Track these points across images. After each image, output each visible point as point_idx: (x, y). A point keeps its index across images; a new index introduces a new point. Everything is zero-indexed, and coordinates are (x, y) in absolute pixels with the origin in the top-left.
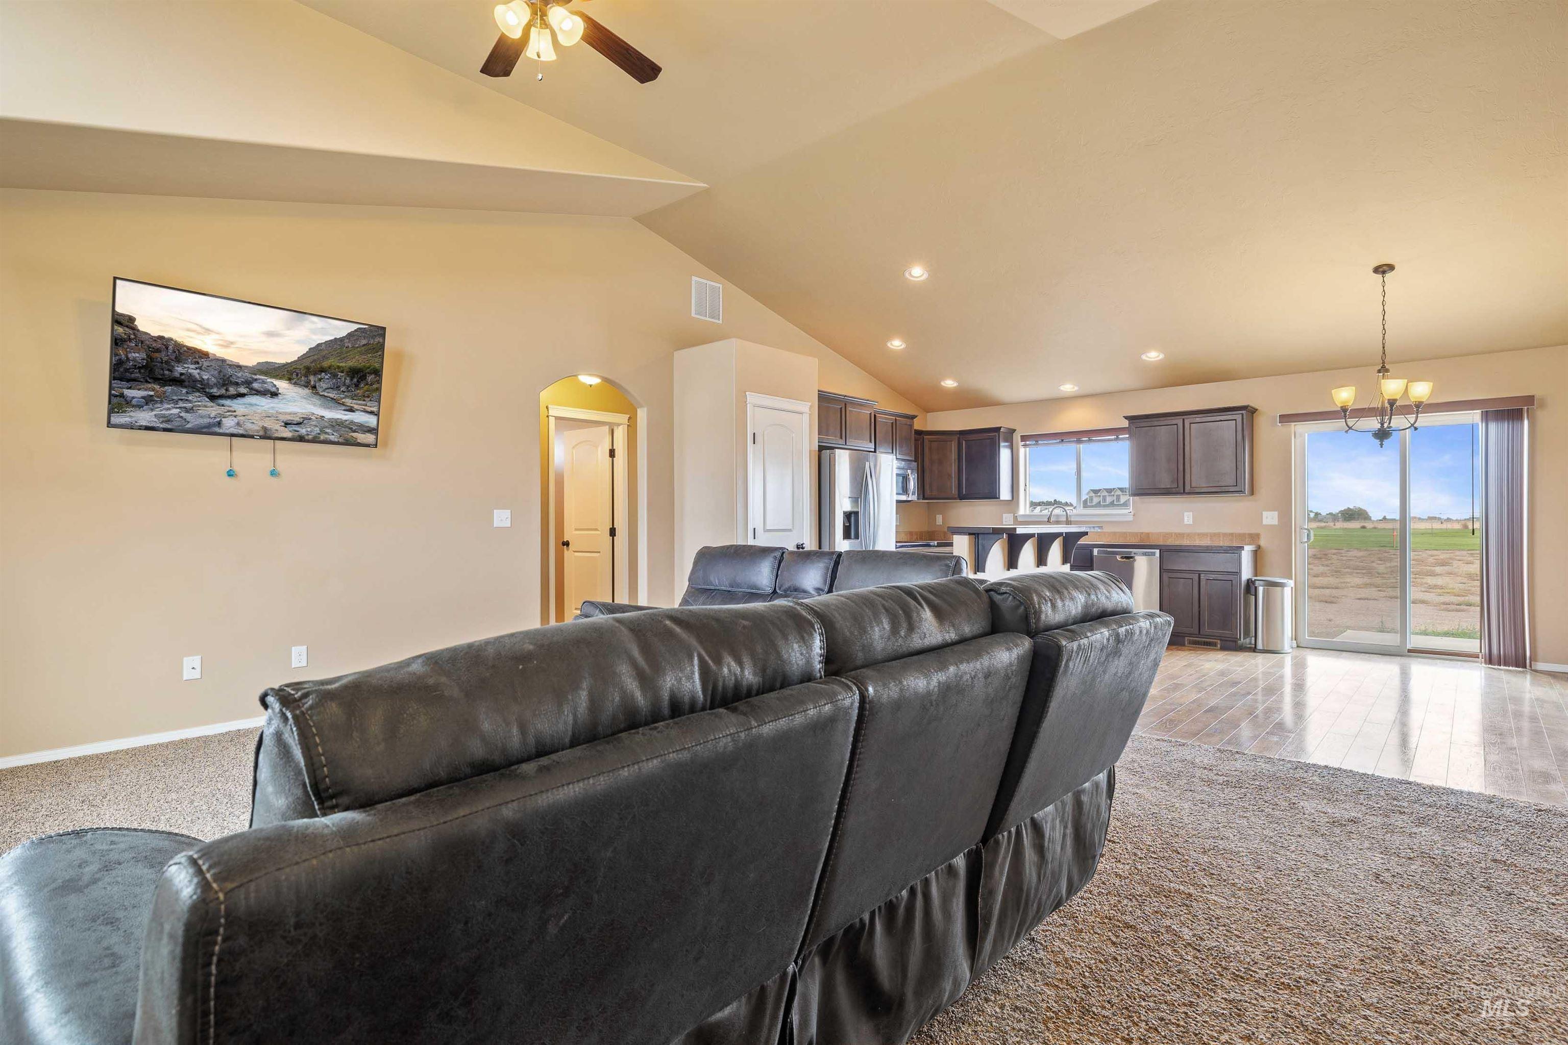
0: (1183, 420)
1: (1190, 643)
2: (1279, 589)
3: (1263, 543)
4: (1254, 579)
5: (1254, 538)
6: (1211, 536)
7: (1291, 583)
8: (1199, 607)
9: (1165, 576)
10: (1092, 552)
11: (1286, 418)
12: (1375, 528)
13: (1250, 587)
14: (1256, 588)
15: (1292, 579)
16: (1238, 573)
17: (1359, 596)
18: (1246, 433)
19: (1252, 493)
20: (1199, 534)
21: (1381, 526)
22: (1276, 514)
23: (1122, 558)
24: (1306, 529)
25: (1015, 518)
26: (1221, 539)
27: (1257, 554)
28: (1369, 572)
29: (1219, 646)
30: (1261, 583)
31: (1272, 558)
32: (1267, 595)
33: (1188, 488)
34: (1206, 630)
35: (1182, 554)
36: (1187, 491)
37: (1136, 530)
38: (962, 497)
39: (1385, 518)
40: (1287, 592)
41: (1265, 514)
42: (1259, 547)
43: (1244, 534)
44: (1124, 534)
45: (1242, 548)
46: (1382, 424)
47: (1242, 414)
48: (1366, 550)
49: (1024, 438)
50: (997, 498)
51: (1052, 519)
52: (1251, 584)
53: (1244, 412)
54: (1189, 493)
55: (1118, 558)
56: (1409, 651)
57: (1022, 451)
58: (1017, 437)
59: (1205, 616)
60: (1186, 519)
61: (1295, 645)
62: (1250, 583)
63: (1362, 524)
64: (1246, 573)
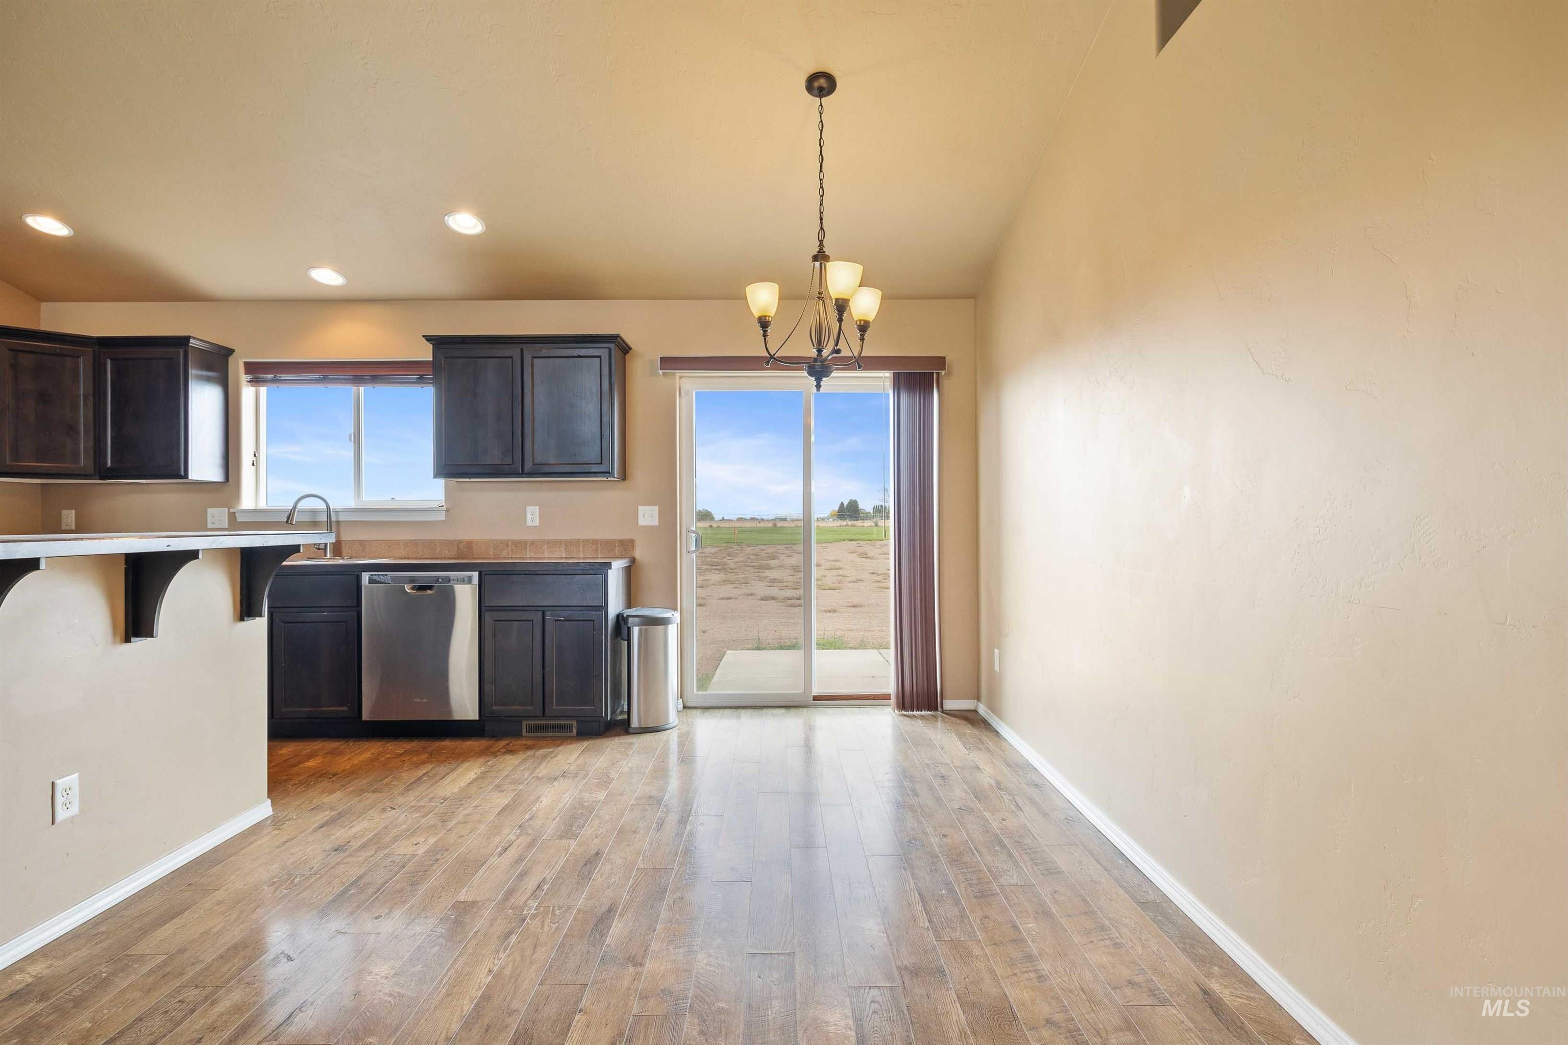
0: (522, 350)
1: (531, 729)
2: (661, 628)
3: (638, 554)
4: (628, 612)
5: (625, 547)
6: (566, 546)
7: (677, 615)
8: (544, 668)
9: (487, 616)
10: (358, 579)
11: (670, 363)
12: (718, 527)
13: (621, 624)
14: (629, 629)
15: (675, 609)
16: (604, 607)
17: (722, 596)
18: (615, 379)
19: (624, 477)
20: (548, 542)
21: (722, 525)
22: (655, 509)
23: (413, 588)
24: (694, 532)
25: (232, 516)
26: (581, 549)
27: (630, 572)
28: (724, 568)
29: (575, 731)
30: (636, 620)
31: (651, 577)
32: (643, 636)
33: (528, 465)
34: (554, 706)
35: (514, 578)
36: (526, 471)
37: (451, 537)
38: (105, 474)
39: (723, 518)
40: (673, 631)
41: (641, 509)
42: (633, 561)
43: (613, 541)
44: (431, 544)
45: (608, 565)
46: (820, 351)
47: (610, 349)
48: (717, 547)
49: (250, 368)
50: (181, 477)
51: (295, 519)
52: (622, 623)
53: (612, 346)
54: (531, 475)
55: (408, 588)
56: (816, 698)
57: (248, 393)
58: (237, 366)
59: (553, 684)
60: (529, 516)
61: (681, 707)
62: (621, 620)
63: (711, 524)
64: (615, 605)
